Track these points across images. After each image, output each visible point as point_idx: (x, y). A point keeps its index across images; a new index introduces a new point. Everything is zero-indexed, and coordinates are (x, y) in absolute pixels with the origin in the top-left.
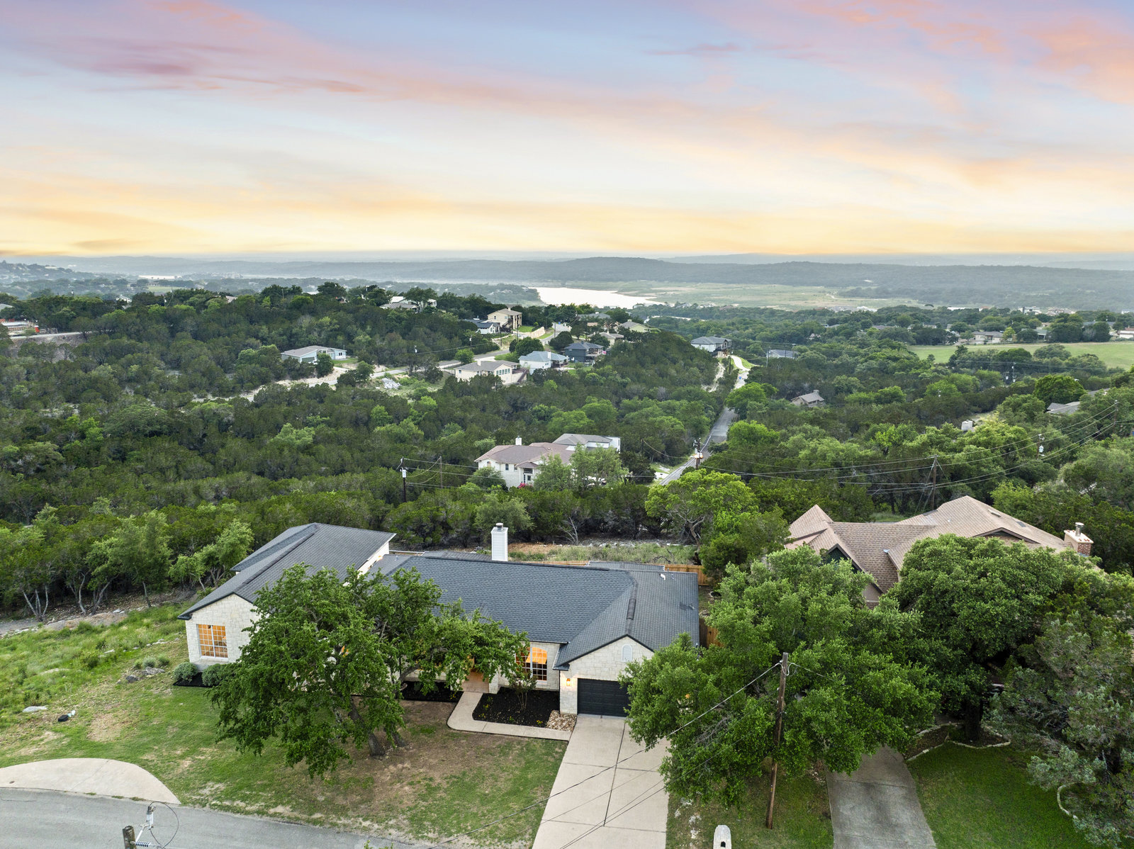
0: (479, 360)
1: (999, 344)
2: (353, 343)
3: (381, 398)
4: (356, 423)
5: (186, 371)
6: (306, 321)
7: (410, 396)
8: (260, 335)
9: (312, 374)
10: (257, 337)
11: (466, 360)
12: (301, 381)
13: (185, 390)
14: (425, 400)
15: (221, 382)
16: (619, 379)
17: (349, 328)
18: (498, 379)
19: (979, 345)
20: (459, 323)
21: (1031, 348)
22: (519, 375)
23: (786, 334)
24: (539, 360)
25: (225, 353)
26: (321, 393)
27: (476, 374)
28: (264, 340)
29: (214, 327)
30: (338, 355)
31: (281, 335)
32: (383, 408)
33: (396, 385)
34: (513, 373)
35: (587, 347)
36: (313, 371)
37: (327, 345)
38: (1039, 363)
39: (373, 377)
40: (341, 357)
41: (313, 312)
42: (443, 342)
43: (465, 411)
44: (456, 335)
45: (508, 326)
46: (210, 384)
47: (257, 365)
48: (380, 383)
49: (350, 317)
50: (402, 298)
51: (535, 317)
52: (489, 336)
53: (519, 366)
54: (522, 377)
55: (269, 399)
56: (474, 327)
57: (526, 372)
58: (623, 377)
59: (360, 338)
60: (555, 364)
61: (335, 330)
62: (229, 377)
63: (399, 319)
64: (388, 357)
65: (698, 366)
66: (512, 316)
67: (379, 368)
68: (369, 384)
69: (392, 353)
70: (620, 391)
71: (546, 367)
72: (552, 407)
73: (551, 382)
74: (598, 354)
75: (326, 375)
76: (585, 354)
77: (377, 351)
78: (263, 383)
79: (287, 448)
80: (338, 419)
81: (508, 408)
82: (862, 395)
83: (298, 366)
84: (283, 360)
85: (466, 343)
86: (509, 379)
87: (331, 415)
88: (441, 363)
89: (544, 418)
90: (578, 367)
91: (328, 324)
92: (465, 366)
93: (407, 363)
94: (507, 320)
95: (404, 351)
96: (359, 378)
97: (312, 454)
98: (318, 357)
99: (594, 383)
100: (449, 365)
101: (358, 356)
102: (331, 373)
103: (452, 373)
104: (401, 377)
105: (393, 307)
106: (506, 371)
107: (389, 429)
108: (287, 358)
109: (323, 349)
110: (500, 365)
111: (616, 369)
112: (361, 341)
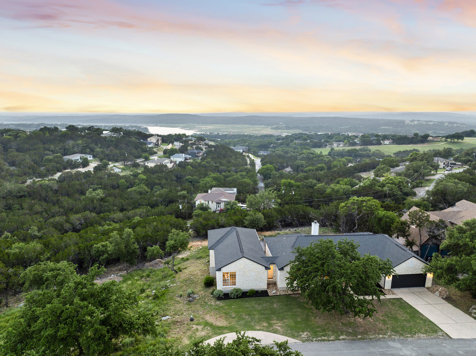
0: (155, 158)
1: (343, 147)
2: (95, 152)
3: (117, 175)
4: (114, 187)
5: (20, 167)
6: (71, 143)
7: (131, 175)
8: (51, 149)
9: (80, 167)
10: (49, 150)
11: (147, 159)
12: (76, 170)
13: (21, 176)
14: (141, 176)
15: (39, 171)
16: (215, 165)
17: (91, 146)
18: (166, 166)
19: (339, 147)
20: (139, 142)
21: (358, 148)
22: (172, 164)
23: (262, 145)
24: (180, 157)
25: (37, 158)
26: (88, 174)
27: (155, 164)
28: (53, 152)
29: (27, 146)
30: (90, 158)
31: (60, 149)
32: (123, 180)
33: (120, 170)
34: (170, 163)
35: (196, 151)
36: (80, 165)
37: (82, 153)
38: (362, 154)
39: (109, 167)
40: (90, 159)
41: (72, 138)
42: (134, 151)
43: (159, 180)
44: (138, 148)
45: (157, 143)
46: (33, 173)
47: (55, 163)
48: (113, 170)
49: (90, 140)
50: (109, 132)
51: (167, 139)
52: (152, 148)
53: (171, 160)
54: (174, 165)
55: (66, 179)
56: (146, 144)
57: (175, 162)
58: (215, 164)
59: (98, 149)
60: (186, 159)
61: (84, 146)
62: (42, 169)
63: (111, 141)
64: (112, 158)
65: (239, 158)
66: (158, 139)
67: (110, 163)
68: (107, 170)
69: (114, 156)
70: (217, 169)
71: (183, 160)
72: (194, 177)
73: (189, 166)
74: (201, 154)
75: (86, 167)
76: (196, 154)
77: (107, 155)
78: (59, 171)
79: (95, 200)
80: (105, 186)
81: (175, 179)
82: (311, 168)
83: (73, 163)
84: (65, 160)
85: (146, 151)
86: (170, 166)
87: (101, 185)
88: (137, 159)
89: (191, 182)
90: (195, 160)
91: (81, 144)
92: (149, 161)
93: (121, 160)
94: (156, 141)
95: (119, 155)
96: (103, 167)
97: (107, 202)
98: (81, 159)
99: (205, 166)
100: (140, 161)
101: (98, 158)
102: (88, 165)
103: (143, 164)
104: (120, 166)
105: (106, 136)
106: (168, 163)
107: (135, 189)
108: (67, 159)
109: (82, 155)
110: (165, 160)
111: (212, 160)
112: (98, 151)
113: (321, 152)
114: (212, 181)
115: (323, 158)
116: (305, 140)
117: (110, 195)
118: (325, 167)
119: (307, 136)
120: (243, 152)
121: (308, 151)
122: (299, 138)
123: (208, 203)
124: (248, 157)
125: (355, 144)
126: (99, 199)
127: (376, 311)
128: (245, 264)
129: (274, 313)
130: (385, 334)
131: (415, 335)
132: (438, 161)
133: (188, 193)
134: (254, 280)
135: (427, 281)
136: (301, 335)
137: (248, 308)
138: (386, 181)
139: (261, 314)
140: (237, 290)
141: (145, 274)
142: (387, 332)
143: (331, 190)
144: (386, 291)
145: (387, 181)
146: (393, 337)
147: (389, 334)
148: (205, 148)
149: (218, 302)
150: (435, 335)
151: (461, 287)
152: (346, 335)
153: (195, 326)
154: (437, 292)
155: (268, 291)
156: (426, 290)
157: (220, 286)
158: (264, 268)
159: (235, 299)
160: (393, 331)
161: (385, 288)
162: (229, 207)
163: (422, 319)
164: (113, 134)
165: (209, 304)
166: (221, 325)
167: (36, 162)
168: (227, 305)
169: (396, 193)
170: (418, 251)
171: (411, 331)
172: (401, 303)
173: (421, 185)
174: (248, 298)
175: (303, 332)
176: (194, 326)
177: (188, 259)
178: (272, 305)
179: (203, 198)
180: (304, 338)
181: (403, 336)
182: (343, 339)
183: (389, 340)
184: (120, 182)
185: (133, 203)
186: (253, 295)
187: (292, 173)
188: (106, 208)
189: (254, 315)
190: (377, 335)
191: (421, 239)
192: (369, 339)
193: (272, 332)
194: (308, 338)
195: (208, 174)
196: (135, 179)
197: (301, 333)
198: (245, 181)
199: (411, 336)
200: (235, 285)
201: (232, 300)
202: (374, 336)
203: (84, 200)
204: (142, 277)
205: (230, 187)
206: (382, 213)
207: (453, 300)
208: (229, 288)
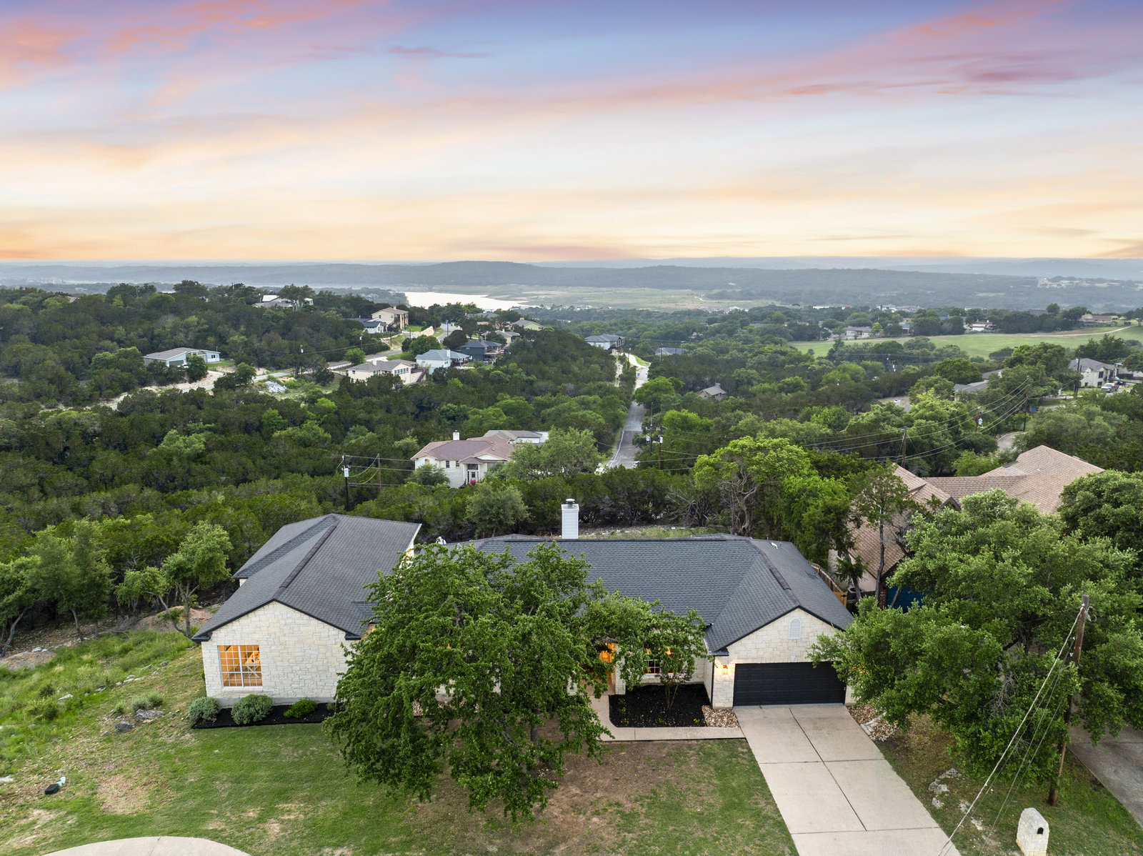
0: (374, 360)
1: (868, 338)
2: (227, 344)
3: (270, 401)
4: (247, 428)
5: (28, 379)
6: (169, 321)
7: (302, 399)
8: (116, 336)
9: (183, 379)
10: (112, 340)
11: (356, 361)
12: (171, 387)
13: (28, 400)
14: (322, 402)
15: (74, 389)
16: (525, 378)
17: (221, 328)
18: (398, 379)
19: (852, 339)
20: (343, 322)
21: (902, 341)
22: (418, 374)
23: (669, 333)
24: (438, 358)
25: (76, 358)
26: (197, 398)
27: (372, 374)
28: (120, 343)
29: (59, 328)
30: (211, 357)
31: (141, 337)
32: (276, 412)
33: (282, 389)
34: (412, 372)
35: (485, 344)
36: (183, 375)
37: (195, 347)
38: (910, 354)
39: (255, 380)
40: (214, 360)
41: (176, 311)
42: (328, 342)
43: (369, 412)
44: (342, 335)
45: (395, 326)
46: (60, 392)
47: (117, 370)
48: (265, 387)
49: (219, 317)
50: (275, 297)
51: (418, 317)
52: (378, 336)
53: (416, 365)
54: (422, 377)
55: (137, 407)
56: (361, 327)
57: (425, 371)
58: (528, 374)
59: (235, 338)
60: (455, 363)
61: (204, 330)
62: (83, 385)
63: (276, 318)
64: (268, 359)
65: (597, 362)
66: (399, 315)
67: (260, 371)
68: (250, 388)
69: (273, 354)
70: (528, 389)
71: (446, 366)
72: (462, 406)
73: (456, 380)
74: (497, 352)
75: (200, 379)
76: (483, 352)
77: (256, 353)
78: (126, 389)
79: (175, 458)
80: (224, 425)
81: (414, 409)
82: (766, 386)
83: (166, 371)
84: (146, 364)
85: (353, 342)
86: (409, 379)
87: (215, 422)
88: (331, 363)
89: (453, 418)
90: (478, 366)
91: (196, 324)
92: (358, 367)
93: (292, 365)
94: (393, 319)
95: (287, 351)
96: (240, 381)
97: (206, 463)
98: (187, 359)
99: (500, 380)
100: (340, 366)
101: (233, 358)
102: (205, 376)
103: (345, 374)
104: (286, 380)
105: (267, 306)
106: (404, 371)
107: (291, 433)
108: (152, 361)
109: (193, 351)
110: (398, 364)
111: (519, 366)
112: (235, 342)
113: (811, 351)
114: (500, 415)
115: (807, 364)
116: (779, 320)
117: (222, 447)
118: (802, 383)
119: (785, 314)
120: (612, 347)
121: (778, 348)
122: (764, 317)
123: (448, 466)
124: (623, 359)
125: (898, 332)
126: (188, 457)
132: (1080, 369)
137: (256, 756)
139: (275, 780)
141: (118, 648)
144: (714, 715)
148: (513, 338)
149: (187, 736)
153: (40, 811)
156: (847, 713)
157: (215, 688)
158: (343, 634)
162: (495, 475)
163: (759, 813)
164: (287, 302)
165: (160, 740)
166: (120, 812)
167: (70, 367)
168: (204, 746)
170: (874, 592)
172: (733, 755)
176: (36, 812)
179: (438, 453)
184: (267, 414)
185: (277, 468)
187: (719, 398)
188: (199, 479)
193: (240, 841)
195: (498, 398)
196: (309, 409)
198: (583, 416)
200: (257, 684)
203: (152, 458)
204: (103, 656)
205: (534, 430)
207: (906, 748)
208: (242, 692)
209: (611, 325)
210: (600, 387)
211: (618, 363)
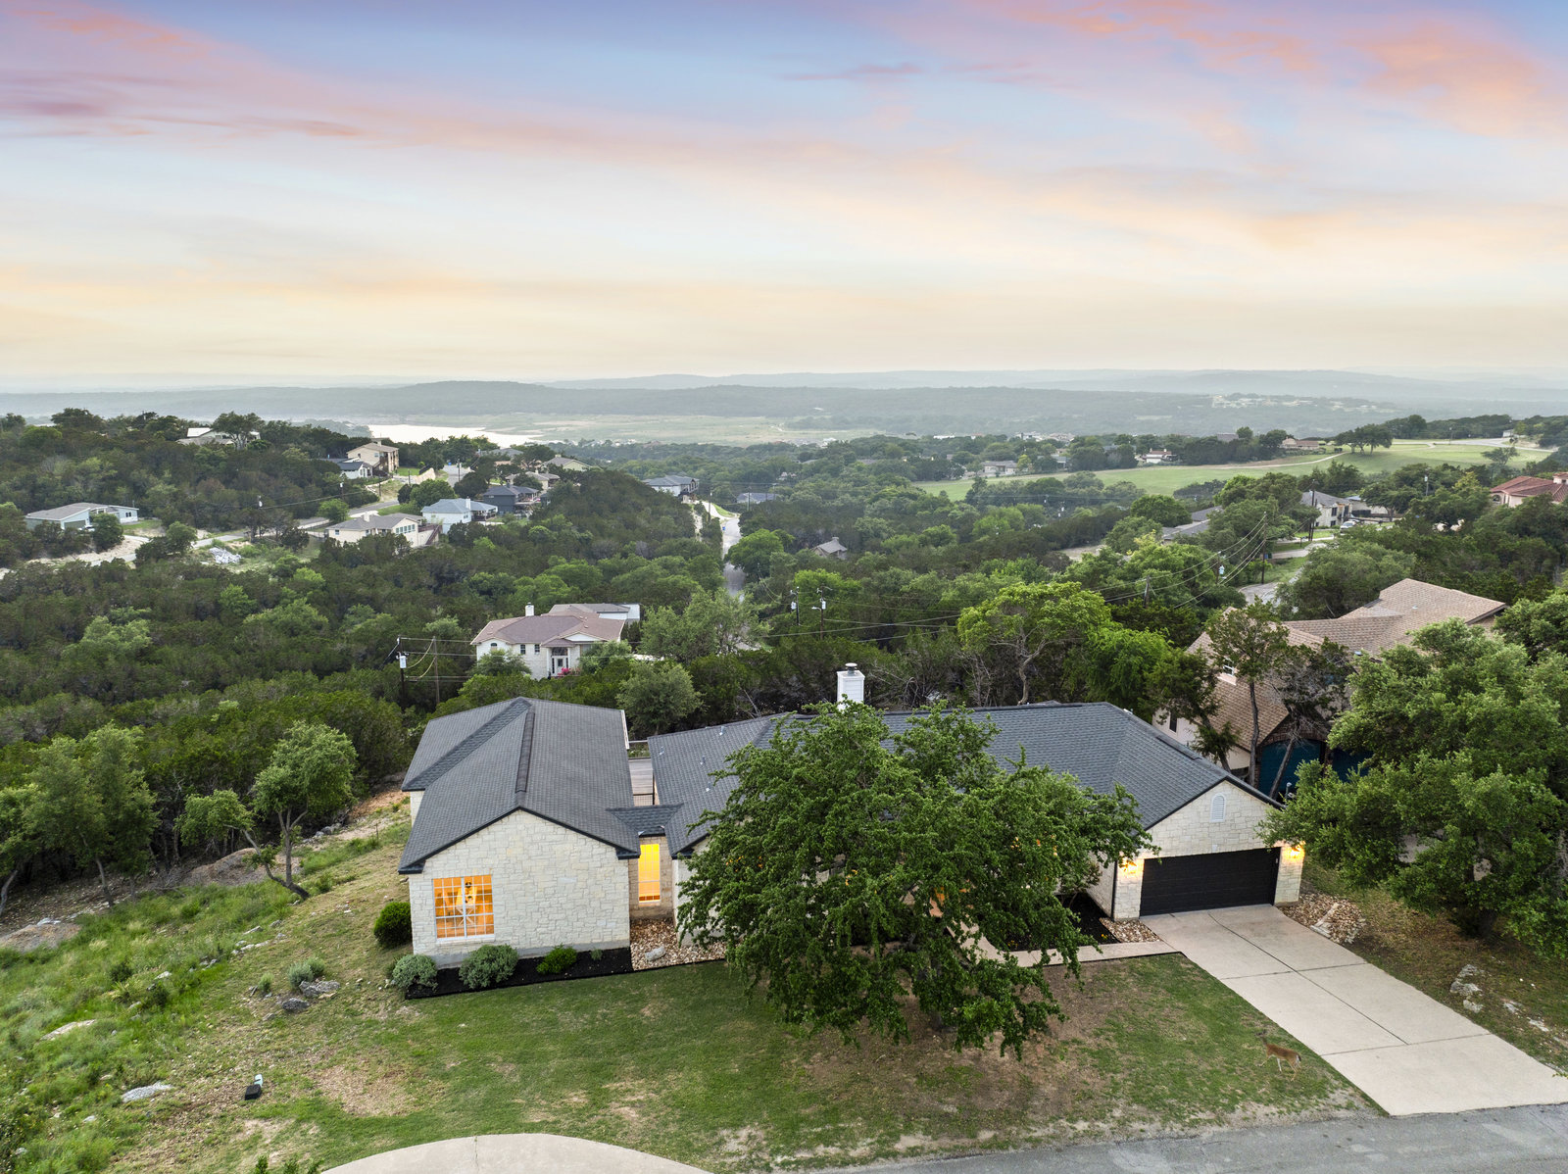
0: (367, 514)
1: (1014, 476)
2: (147, 497)
3: (220, 576)
4: (198, 613)
6: (59, 465)
7: (270, 571)
9: (87, 548)
11: (336, 518)
12: (70, 559)
14: (301, 573)
16: (578, 535)
17: (135, 475)
18: (402, 540)
19: (993, 477)
20: (311, 463)
21: (1060, 477)
22: (427, 534)
23: (751, 473)
24: (455, 511)
26: (115, 570)
27: (364, 534)
30: (126, 516)
31: (16, 488)
32: (240, 589)
33: (235, 558)
34: (420, 531)
35: (515, 491)
36: (88, 541)
37: (100, 501)
38: (1073, 494)
39: (195, 546)
40: (129, 519)
41: (64, 450)
42: (294, 491)
43: (371, 586)
44: (310, 481)
45: (381, 468)
48: (210, 556)
49: (132, 458)
50: (208, 430)
51: (411, 456)
52: (361, 482)
53: (424, 521)
54: (433, 537)
55: (26, 588)
56: (337, 470)
57: (437, 528)
58: (581, 530)
59: (159, 488)
60: (477, 516)
61: (111, 478)
63: (214, 460)
64: (209, 516)
65: (667, 513)
66: (386, 454)
67: (201, 534)
68: (189, 558)
69: (216, 510)
70: (584, 550)
71: (465, 521)
72: (501, 575)
73: (486, 540)
74: (532, 501)
75: (113, 547)
76: (514, 501)
77: (191, 507)
79: (110, 656)
80: (164, 610)
81: (431, 581)
82: (904, 538)
83: (61, 535)
84: (31, 526)
85: (330, 491)
86: (417, 539)
87: (152, 605)
88: (301, 521)
89: (489, 592)
90: (509, 520)
91: (98, 468)
92: (341, 525)
93: (243, 524)
94: (378, 459)
95: (236, 505)
96: (173, 548)
97: (157, 662)
98: (91, 519)
99: (543, 539)
100: (313, 525)
101: (158, 516)
102: (120, 543)
103: (322, 535)
104: (238, 545)
105: (198, 442)
106: (409, 528)
107: (271, 616)
108: (40, 523)
109: (98, 507)
110: (400, 519)
111: (568, 519)
112: (159, 493)
113: (943, 493)
114: (560, 585)
115: (946, 509)
116: (894, 454)
117: (174, 639)
118: (950, 533)
119: (901, 445)
120: (683, 493)
121: (901, 489)
122: (874, 450)
123: (523, 652)
124: (700, 509)
125: (1052, 466)
126: (128, 655)
127: (1056, 1011)
128: (529, 839)
129: (631, 1045)
130: (1102, 1117)
131: (1233, 1110)
132: (1314, 502)
133: (460, 624)
134: (570, 906)
135: (1281, 878)
136: (721, 1142)
137: (525, 1026)
138: (1142, 559)
139: (575, 1054)
140: (492, 953)
141: (176, 910)
142: (1111, 1107)
143: (957, 593)
144: (1120, 928)
145: (1147, 559)
146: (1137, 1126)
147: (1117, 1113)
148: (551, 482)
149: (404, 1010)
150: (1315, 1106)
151: (1418, 891)
152: (926, 1132)
153: (255, 1122)
154: (1320, 922)
155: (634, 951)
156: (1281, 915)
157: (428, 942)
158: (612, 852)
159: (484, 993)
160: (1137, 1100)
161: (1118, 915)
162: (594, 661)
163: (1261, 1036)
164: (224, 437)
165: (363, 1017)
166: (375, 1113)
168: (439, 1021)
169: (1176, 599)
170: (1246, 769)
171: (1215, 1090)
172: (1179, 973)
173: (1260, 577)
174: (540, 986)
175: (736, 1125)
176: (249, 1124)
177: (374, 845)
178: (634, 1011)
179: (507, 635)
180: (732, 1155)
181: (1179, 1118)
182: (913, 1152)
183: (1118, 1143)
184: (225, 593)
185: (259, 666)
186: (563, 971)
187: (843, 557)
188: (152, 684)
189: (544, 1057)
190: (1064, 1123)
191: (1256, 723)
192: (1029, 1145)
193: (594, 1132)
194: (751, 1153)
195: (550, 562)
196: (284, 585)
197: (725, 1132)
198: (674, 583)
199: (1213, 1116)
200: (490, 930)
201: (469, 997)
202: (1050, 1130)
203: (73, 658)
204: (160, 923)
205: (617, 602)
206: (1111, 634)
207: (1385, 948)
208: (466, 944)
209: (669, 465)
210: (684, 545)
211: (694, 514)
